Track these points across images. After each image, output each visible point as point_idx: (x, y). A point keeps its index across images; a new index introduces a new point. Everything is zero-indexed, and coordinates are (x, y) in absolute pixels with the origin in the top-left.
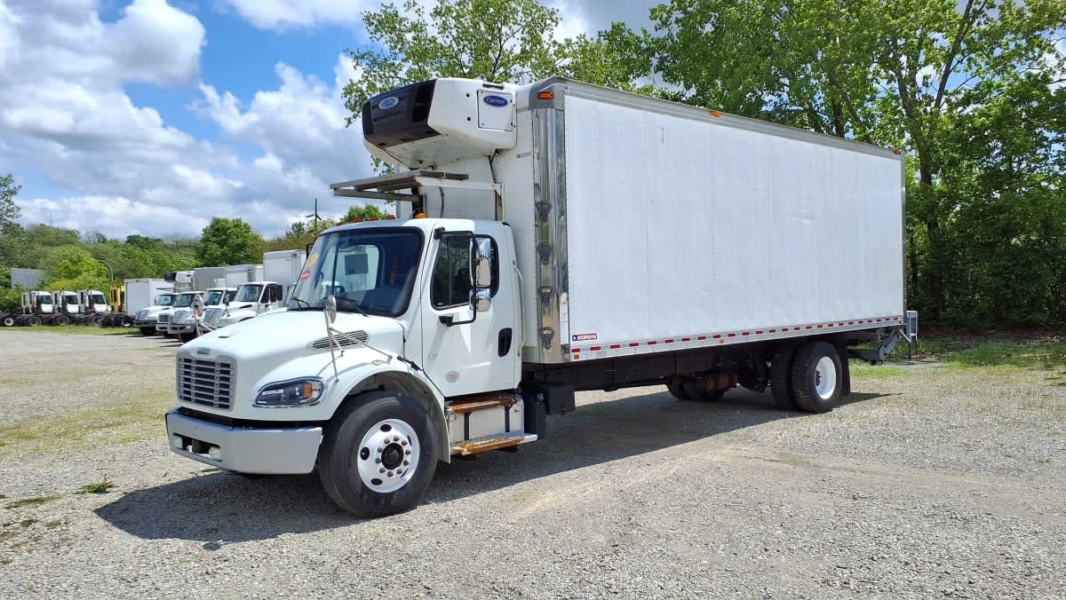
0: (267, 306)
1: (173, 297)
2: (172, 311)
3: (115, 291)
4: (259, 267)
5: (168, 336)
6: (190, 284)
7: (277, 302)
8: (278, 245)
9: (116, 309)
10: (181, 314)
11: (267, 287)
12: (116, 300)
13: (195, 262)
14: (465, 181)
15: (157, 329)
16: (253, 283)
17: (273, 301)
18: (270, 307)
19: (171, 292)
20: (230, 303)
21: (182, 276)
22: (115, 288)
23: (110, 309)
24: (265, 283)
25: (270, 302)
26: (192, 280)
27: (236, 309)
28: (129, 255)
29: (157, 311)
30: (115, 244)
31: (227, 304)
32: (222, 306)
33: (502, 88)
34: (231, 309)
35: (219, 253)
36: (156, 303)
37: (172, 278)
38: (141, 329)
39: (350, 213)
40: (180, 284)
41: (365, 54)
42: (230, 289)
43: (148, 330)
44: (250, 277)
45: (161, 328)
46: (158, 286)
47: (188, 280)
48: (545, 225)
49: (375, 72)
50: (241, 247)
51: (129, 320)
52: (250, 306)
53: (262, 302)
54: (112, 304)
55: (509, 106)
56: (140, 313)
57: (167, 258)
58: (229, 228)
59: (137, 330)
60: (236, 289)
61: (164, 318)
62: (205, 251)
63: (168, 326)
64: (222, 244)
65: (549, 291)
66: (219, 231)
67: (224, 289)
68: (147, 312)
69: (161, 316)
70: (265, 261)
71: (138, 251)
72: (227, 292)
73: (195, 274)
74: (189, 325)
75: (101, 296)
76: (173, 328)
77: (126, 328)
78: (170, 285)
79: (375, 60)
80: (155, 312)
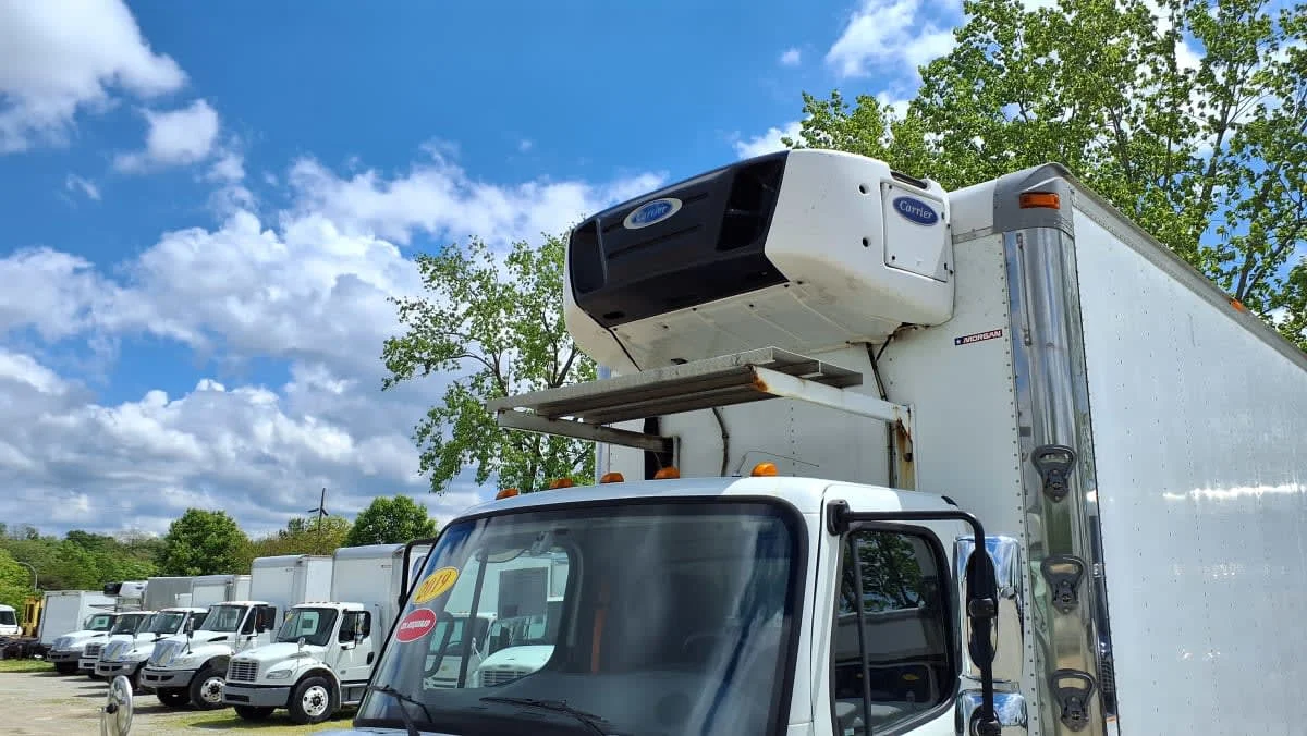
0: (249, 638)
1: (113, 619)
2: (105, 640)
3: (32, 607)
4: (243, 578)
5: (94, 678)
6: (140, 601)
7: (267, 632)
8: (269, 548)
9: (29, 632)
10: (116, 646)
11: (253, 609)
12: (31, 620)
13: (152, 568)
14: (848, 393)
15: (81, 666)
16: (233, 603)
17: (260, 630)
18: (254, 640)
19: (110, 611)
20: (196, 633)
21: (130, 588)
22: (33, 603)
23: (20, 631)
24: (251, 604)
25: (254, 633)
26: (143, 594)
27: (202, 643)
28: (66, 555)
29: (86, 638)
30: (49, 543)
31: (190, 635)
32: (181, 638)
33: (924, 186)
34: (196, 644)
35: (188, 556)
36: (87, 627)
37: (114, 590)
38: (57, 664)
39: (373, 506)
40: (124, 600)
41: (414, 305)
42: (197, 610)
43: (66, 666)
44: (229, 595)
45: (86, 665)
46: (92, 602)
47: (138, 594)
48: (1056, 507)
49: (426, 326)
50: (220, 549)
51: (43, 650)
52: (225, 638)
53: (243, 633)
54: (24, 625)
55: (941, 225)
56: (60, 640)
57: (116, 561)
58: (208, 523)
59: (52, 665)
60: (206, 611)
61: (94, 649)
62: (168, 553)
63: (97, 663)
64: (196, 542)
65: (1080, 684)
66: (193, 526)
67: (188, 610)
68: (69, 640)
69: (89, 646)
70: (255, 571)
71: (80, 552)
72: (192, 614)
73: (148, 587)
74: (127, 663)
75: (10, 613)
76: (103, 668)
77: (37, 662)
78: (112, 601)
79: (427, 312)
80: (81, 640)
